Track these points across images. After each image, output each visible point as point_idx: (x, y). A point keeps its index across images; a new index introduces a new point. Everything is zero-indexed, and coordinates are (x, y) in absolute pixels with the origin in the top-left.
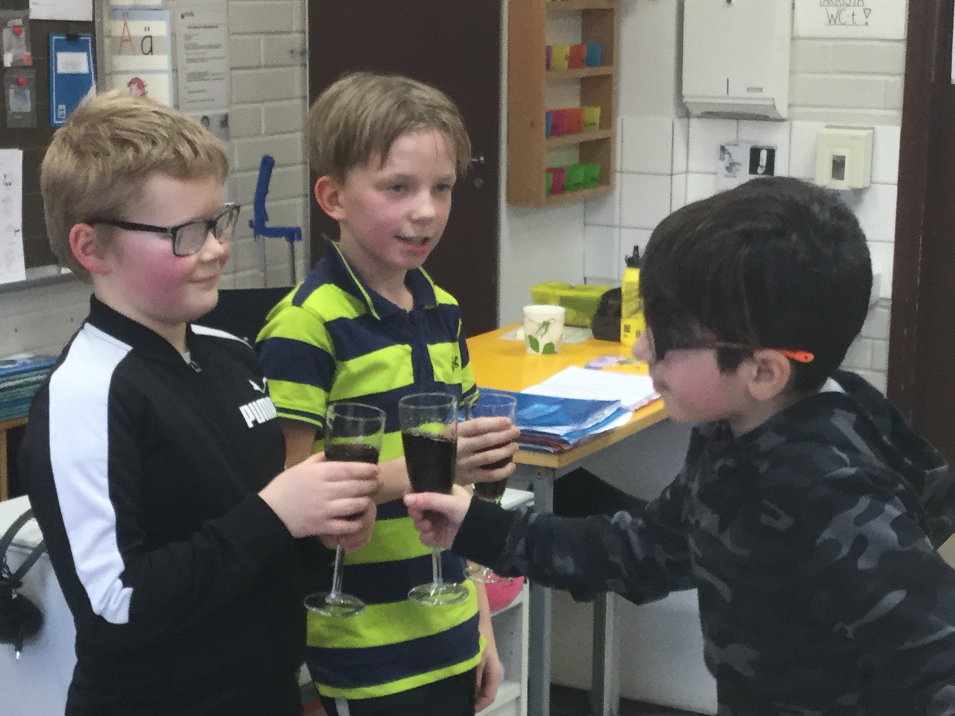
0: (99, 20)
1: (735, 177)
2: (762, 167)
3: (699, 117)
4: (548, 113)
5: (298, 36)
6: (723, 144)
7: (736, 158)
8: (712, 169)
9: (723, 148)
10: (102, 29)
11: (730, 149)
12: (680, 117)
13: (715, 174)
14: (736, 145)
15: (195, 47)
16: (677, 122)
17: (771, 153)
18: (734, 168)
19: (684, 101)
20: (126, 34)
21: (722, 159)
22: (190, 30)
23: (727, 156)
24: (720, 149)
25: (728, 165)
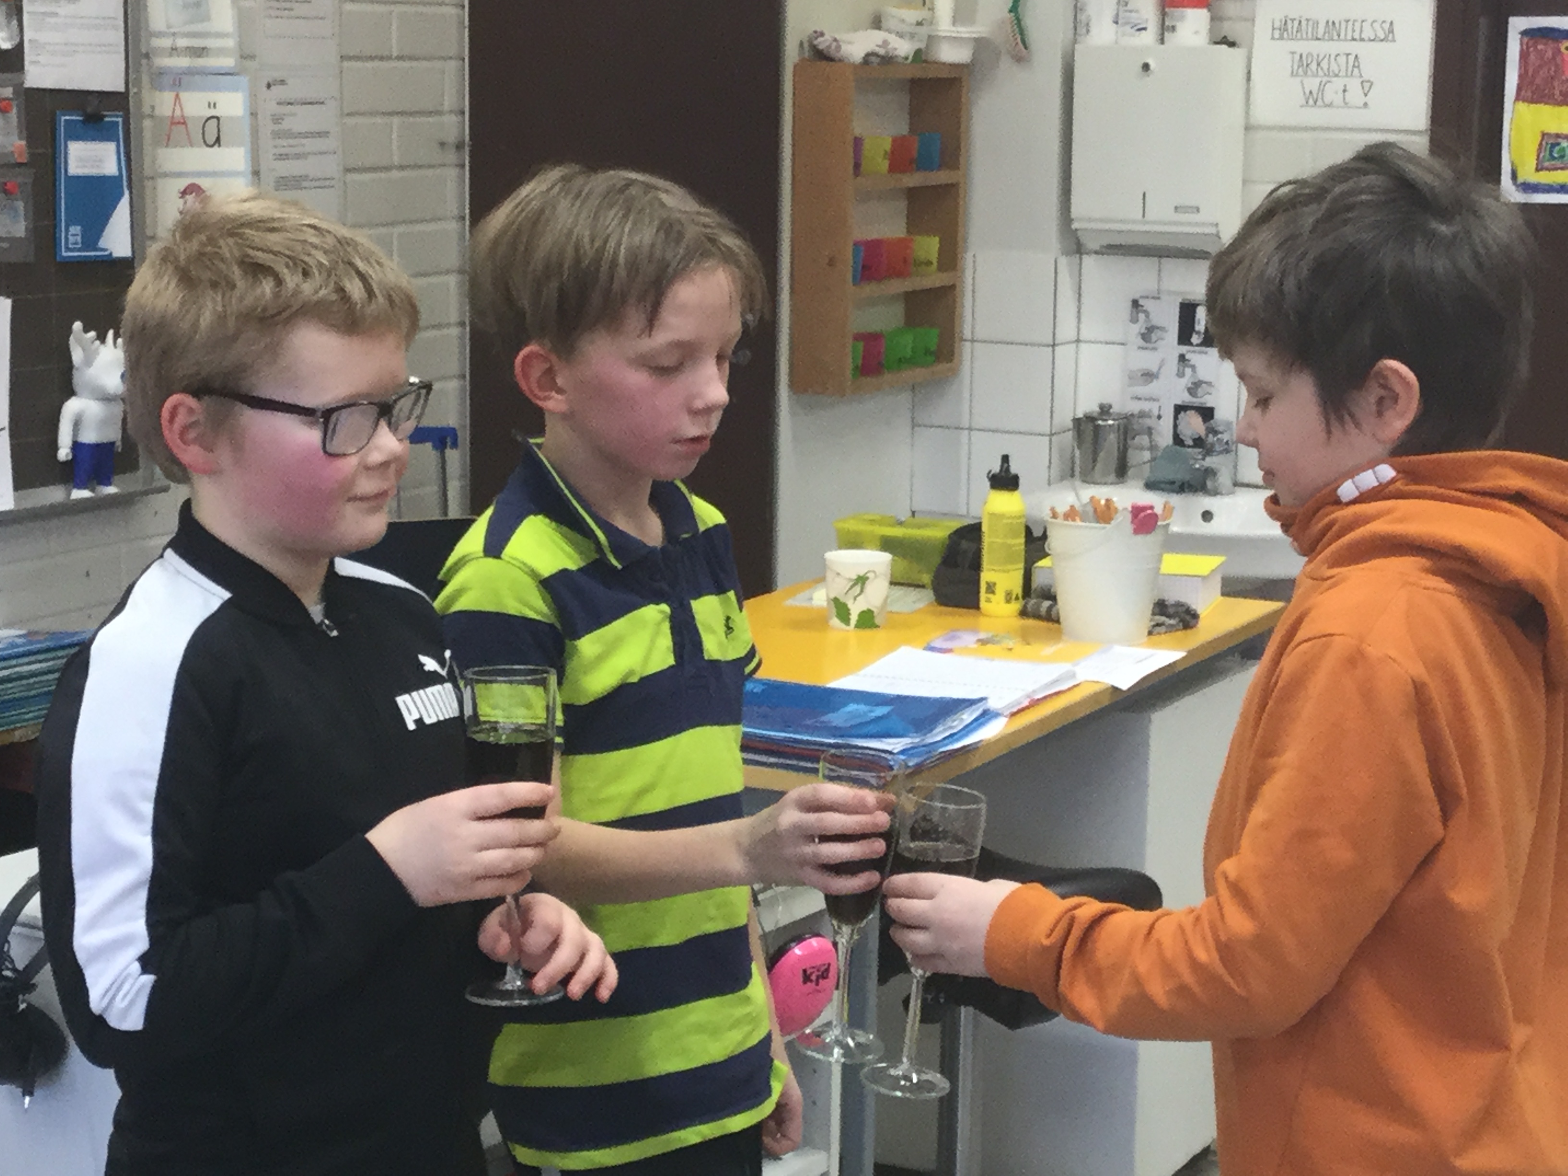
0: (135, 90)
1: (1155, 349)
2: (1198, 333)
3: (1096, 253)
4: (856, 244)
5: (454, 119)
6: (1137, 296)
7: (1156, 319)
8: (1119, 338)
9: (1135, 304)
10: (139, 104)
11: (1147, 304)
12: (1067, 253)
13: (1121, 344)
14: (1157, 298)
15: (289, 134)
16: (1063, 261)
18: (1154, 337)
19: (1075, 226)
20: (178, 113)
21: (1134, 320)
22: (282, 106)
23: (1142, 316)
24: (1130, 303)
25: (1143, 331)
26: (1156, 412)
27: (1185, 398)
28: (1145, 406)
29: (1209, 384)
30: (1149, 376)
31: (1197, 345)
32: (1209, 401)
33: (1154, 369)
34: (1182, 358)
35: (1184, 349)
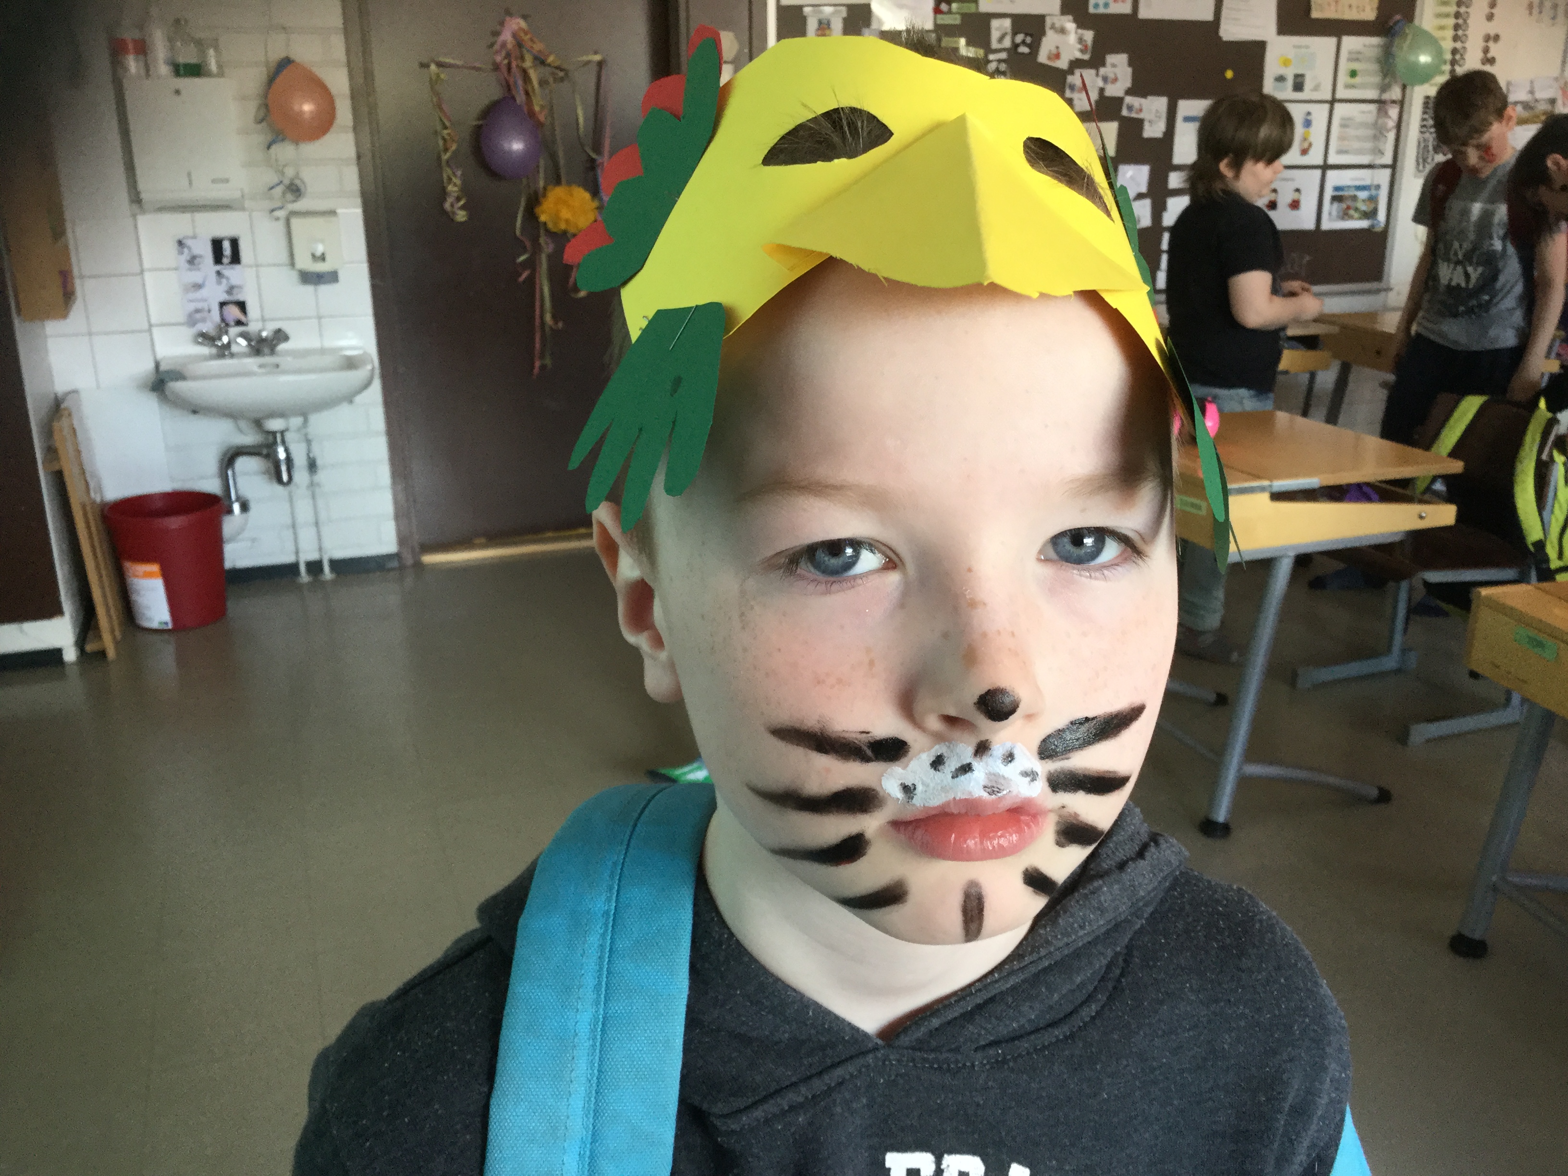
1: (199, 269)
2: (227, 256)
6: (180, 237)
7: (196, 251)
8: (174, 265)
9: (180, 243)
11: (189, 242)
13: (176, 269)
14: (194, 237)
17: (234, 243)
18: (196, 262)
21: (181, 253)
23: (186, 250)
24: (176, 244)
25: (188, 258)
26: (206, 308)
27: (224, 297)
28: (199, 305)
29: (240, 287)
30: (198, 286)
31: (227, 264)
32: (241, 298)
33: (200, 281)
34: (219, 273)
35: (218, 267)
